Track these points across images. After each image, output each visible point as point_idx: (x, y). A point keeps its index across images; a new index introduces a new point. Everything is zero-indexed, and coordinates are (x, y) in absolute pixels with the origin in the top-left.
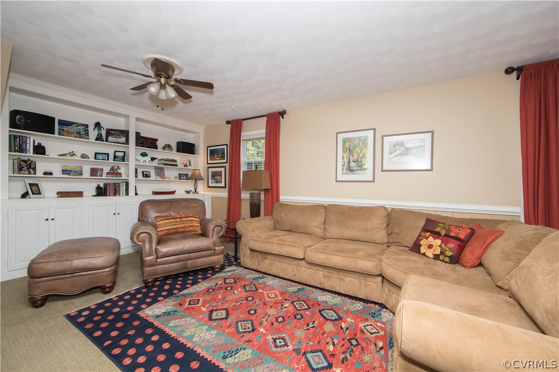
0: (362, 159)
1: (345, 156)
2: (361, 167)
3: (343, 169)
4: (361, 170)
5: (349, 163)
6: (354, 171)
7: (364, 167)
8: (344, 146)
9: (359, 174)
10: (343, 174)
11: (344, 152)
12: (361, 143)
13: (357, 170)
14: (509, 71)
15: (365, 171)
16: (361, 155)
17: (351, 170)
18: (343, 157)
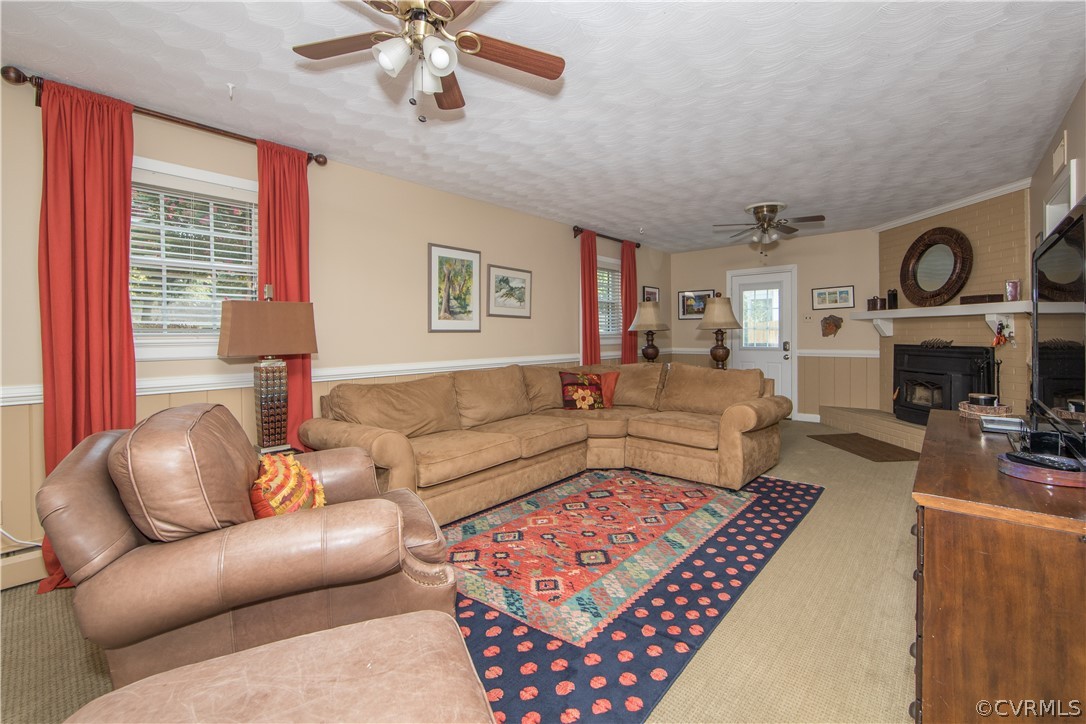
0: (465, 295)
1: (443, 287)
2: (464, 308)
3: (440, 310)
4: (465, 312)
5: (448, 300)
6: (456, 313)
7: (469, 309)
8: (441, 269)
9: (462, 319)
10: (440, 318)
11: (441, 280)
12: (464, 271)
13: (460, 312)
14: (577, 231)
15: (470, 315)
16: (465, 289)
17: (451, 312)
18: (440, 289)
